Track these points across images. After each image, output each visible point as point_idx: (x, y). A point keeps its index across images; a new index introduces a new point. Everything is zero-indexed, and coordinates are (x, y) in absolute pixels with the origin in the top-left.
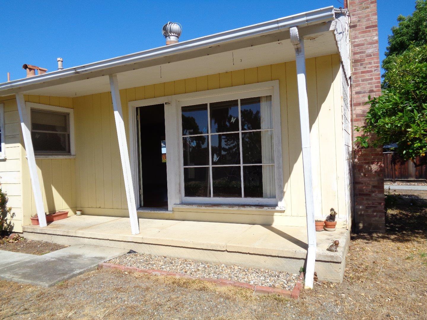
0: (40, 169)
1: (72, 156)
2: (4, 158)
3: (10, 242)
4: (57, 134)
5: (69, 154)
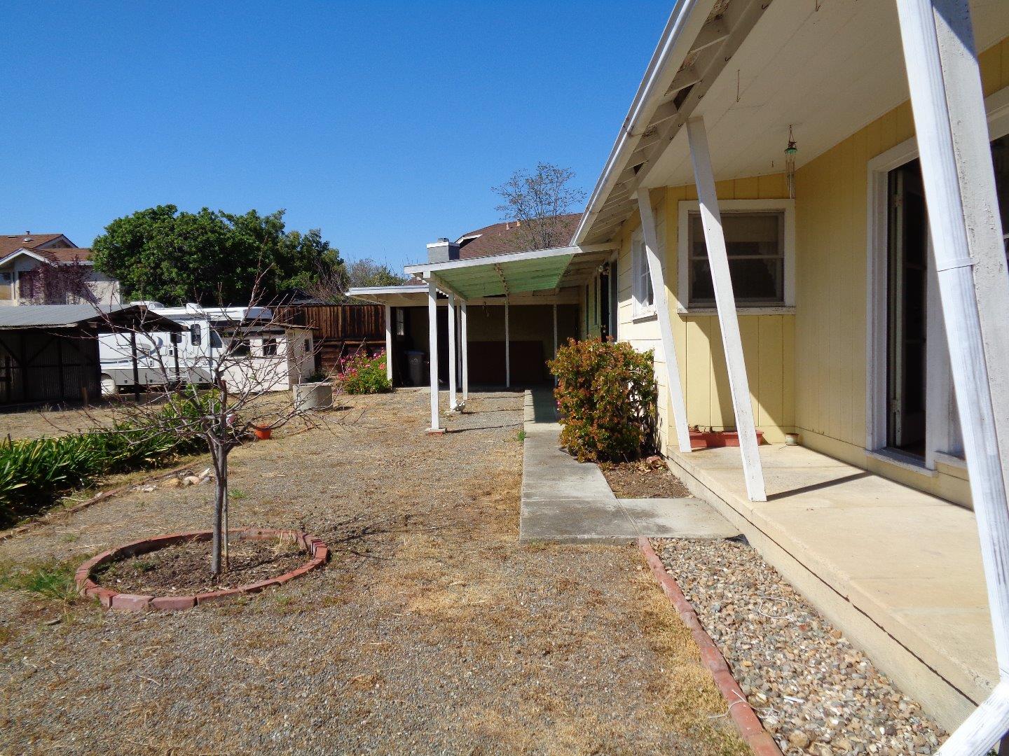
0: (706, 334)
1: (784, 309)
2: (652, 314)
3: (639, 470)
4: (762, 259)
5: (781, 303)
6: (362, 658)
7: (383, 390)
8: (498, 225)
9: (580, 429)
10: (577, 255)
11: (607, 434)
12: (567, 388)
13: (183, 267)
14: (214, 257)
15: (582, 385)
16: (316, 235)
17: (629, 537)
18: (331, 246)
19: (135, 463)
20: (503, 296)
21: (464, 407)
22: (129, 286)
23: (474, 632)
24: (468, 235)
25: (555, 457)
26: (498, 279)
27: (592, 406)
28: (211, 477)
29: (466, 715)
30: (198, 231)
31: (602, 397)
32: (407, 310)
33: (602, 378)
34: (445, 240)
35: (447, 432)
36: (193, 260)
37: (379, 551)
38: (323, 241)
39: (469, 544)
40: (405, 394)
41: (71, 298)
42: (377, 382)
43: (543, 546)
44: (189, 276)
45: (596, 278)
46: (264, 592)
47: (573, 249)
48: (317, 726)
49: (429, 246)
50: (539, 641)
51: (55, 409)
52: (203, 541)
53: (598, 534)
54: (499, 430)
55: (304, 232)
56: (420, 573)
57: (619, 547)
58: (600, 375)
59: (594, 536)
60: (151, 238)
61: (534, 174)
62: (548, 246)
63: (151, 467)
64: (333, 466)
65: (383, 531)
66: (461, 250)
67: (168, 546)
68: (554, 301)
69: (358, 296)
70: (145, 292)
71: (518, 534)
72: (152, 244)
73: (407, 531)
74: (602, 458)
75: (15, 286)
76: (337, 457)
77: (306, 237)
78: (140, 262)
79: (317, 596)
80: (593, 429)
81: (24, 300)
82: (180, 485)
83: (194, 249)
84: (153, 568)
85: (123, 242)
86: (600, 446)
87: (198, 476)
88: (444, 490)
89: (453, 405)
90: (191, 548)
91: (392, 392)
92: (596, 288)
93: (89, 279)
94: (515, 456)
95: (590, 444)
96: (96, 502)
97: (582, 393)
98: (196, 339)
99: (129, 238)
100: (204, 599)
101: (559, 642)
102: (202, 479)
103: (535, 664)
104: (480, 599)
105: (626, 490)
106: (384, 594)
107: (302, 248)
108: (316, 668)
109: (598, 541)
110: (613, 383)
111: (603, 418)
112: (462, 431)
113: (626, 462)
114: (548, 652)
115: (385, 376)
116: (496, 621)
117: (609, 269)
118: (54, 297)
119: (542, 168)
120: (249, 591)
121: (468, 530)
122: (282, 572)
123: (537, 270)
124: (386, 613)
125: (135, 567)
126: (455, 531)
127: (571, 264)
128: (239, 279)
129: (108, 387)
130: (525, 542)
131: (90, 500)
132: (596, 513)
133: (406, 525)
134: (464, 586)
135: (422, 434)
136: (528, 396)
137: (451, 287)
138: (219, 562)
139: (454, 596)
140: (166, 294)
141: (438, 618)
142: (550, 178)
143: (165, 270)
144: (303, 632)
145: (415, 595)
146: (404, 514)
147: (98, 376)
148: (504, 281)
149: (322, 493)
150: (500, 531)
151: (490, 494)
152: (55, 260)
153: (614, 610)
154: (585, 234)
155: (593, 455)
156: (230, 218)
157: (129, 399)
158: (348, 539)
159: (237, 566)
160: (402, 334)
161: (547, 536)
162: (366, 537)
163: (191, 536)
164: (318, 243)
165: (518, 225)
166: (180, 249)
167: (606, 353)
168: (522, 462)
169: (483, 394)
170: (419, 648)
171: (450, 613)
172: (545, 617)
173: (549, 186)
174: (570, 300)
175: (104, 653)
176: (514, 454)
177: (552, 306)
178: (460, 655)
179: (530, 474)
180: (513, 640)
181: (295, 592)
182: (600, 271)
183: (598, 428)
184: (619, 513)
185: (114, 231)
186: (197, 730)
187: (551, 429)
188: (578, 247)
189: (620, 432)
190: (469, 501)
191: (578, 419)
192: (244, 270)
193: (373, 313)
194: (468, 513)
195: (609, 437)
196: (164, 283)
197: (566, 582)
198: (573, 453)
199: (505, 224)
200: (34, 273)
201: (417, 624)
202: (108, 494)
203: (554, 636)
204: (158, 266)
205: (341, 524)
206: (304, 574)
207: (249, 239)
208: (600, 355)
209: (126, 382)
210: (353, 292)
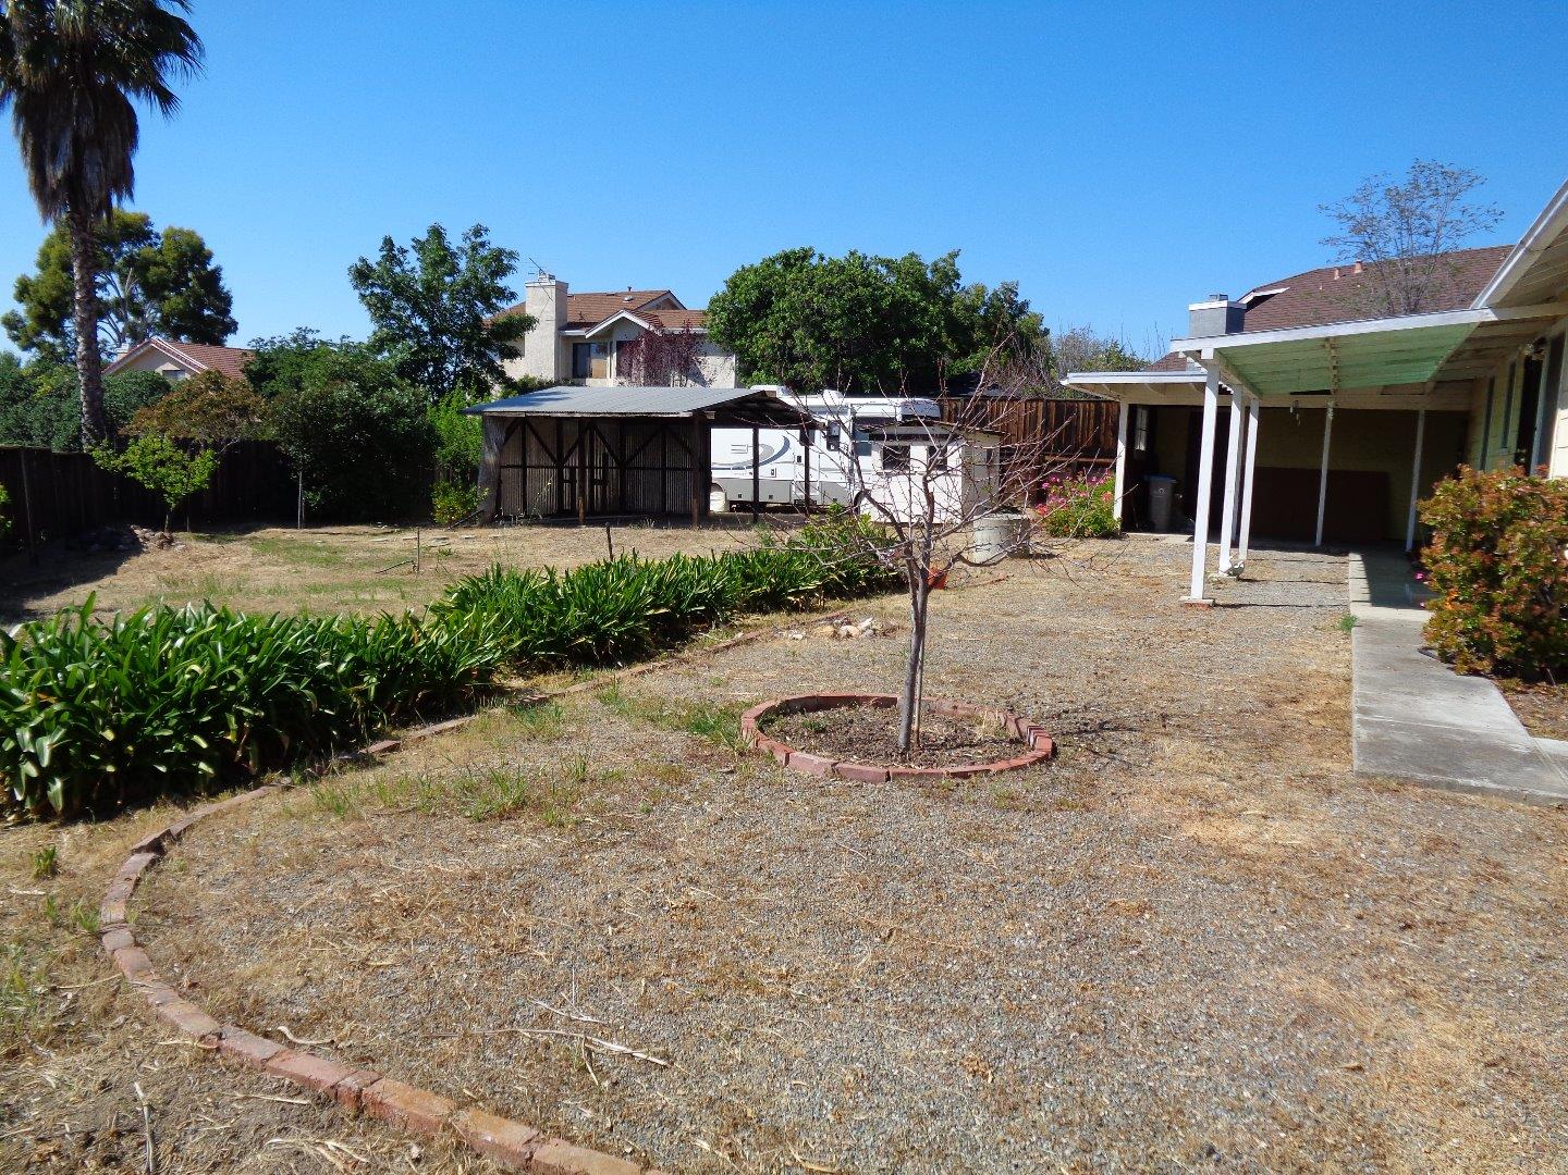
6: (1122, 879)
7: (1107, 534)
8: (1318, 272)
9: (1466, 617)
10: (1483, 325)
11: (1518, 632)
12: (1448, 548)
13: (822, 338)
14: (863, 322)
15: (1477, 546)
16: (1010, 290)
17: (1555, 795)
18: (1033, 309)
19: (773, 601)
20: (1327, 392)
21: (1241, 570)
22: (750, 364)
23: (1285, 878)
24: (1261, 289)
25: (1411, 661)
26: (1327, 364)
27: (1495, 581)
28: (874, 630)
29: (1281, 976)
30: (844, 284)
31: (1516, 569)
32: (1153, 410)
33: (1519, 536)
34: (1223, 297)
35: (1216, 605)
36: (835, 329)
37: (1127, 754)
38: (1020, 299)
39: (1266, 766)
40: (1139, 541)
41: (677, 377)
42: (1097, 521)
43: (1394, 785)
44: (828, 350)
45: (1513, 366)
46: (973, 779)
47: (1479, 313)
48: (1072, 943)
49: (1192, 307)
50: (1393, 909)
51: (658, 526)
52: (881, 707)
53: (1495, 782)
54: (1305, 610)
55: (993, 286)
56: (1195, 791)
57: (1535, 808)
58: (1515, 531)
59: (1487, 784)
60: (784, 294)
61: (1401, 181)
62: (1414, 309)
63: (795, 608)
64: (1043, 634)
65: (1131, 729)
66: (1247, 315)
67: (840, 707)
68: (1422, 405)
69: (1080, 385)
70: (768, 373)
71: (1350, 762)
72: (783, 304)
73: (1167, 735)
74: (1502, 671)
75: (612, 361)
76: (1042, 622)
77: (995, 294)
78: (765, 330)
79: (1046, 796)
80: (1490, 621)
81: (623, 380)
82: (835, 635)
83: (838, 311)
84: (824, 731)
85: (747, 301)
86: (1500, 652)
87: (856, 626)
88: (1220, 687)
89: (1225, 564)
90: (867, 712)
91: (1120, 538)
92: (1511, 381)
93: (698, 353)
94: (1337, 652)
95: (1483, 646)
96: (737, 644)
97: (1476, 559)
98: (833, 441)
99: (754, 294)
100: (899, 774)
101: (1427, 915)
102: (863, 631)
103: (1389, 937)
104: (1293, 838)
105: (1549, 726)
106: (1141, 809)
107: (987, 311)
108: (1059, 879)
109: (1497, 793)
110: (1538, 546)
111: (1513, 603)
112: (1240, 606)
113: (1550, 683)
114: (1408, 926)
115: (1110, 513)
116: (1320, 871)
117: (1546, 351)
118: (656, 377)
119: (1419, 168)
120: (955, 775)
121: (1266, 746)
122: (992, 761)
123: (1401, 350)
124: (1147, 832)
125: (804, 725)
126: (1242, 744)
127: (1469, 340)
128: (896, 355)
129: (717, 503)
130: (1362, 775)
131: (729, 641)
132: (1492, 752)
133: (1164, 726)
134: (1265, 817)
135: (1173, 604)
136: (1354, 564)
137: (1240, 375)
138: (908, 736)
139: (1251, 828)
140: (796, 375)
141: (1228, 852)
142: (1433, 187)
143: (798, 342)
144: (1034, 834)
145: (1189, 817)
146: (1160, 711)
147: (707, 485)
148: (1335, 368)
149: (1032, 668)
150: (1320, 755)
151: (1296, 702)
152: (660, 326)
153: (1525, 893)
154: (1507, 288)
155: (1486, 665)
156: (888, 264)
157: (744, 520)
158: (1080, 732)
159: (930, 746)
160: (1143, 448)
161: (1403, 773)
162: (1106, 734)
163: (867, 698)
164: (1011, 302)
165: (1358, 270)
166: (819, 312)
167: (1532, 495)
168: (1350, 661)
169: (1274, 552)
170: (1203, 883)
171: (1247, 848)
172: (1403, 881)
173: (1430, 201)
174: (1455, 403)
175: (790, 815)
176: (1334, 648)
177: (1416, 413)
178: (1267, 903)
179: (1366, 681)
180: (1350, 901)
181: (1016, 786)
182: (1527, 353)
183: (1500, 621)
184: (1533, 758)
185: (736, 286)
186: (920, 916)
187: (1403, 618)
188: (1489, 311)
189: (1544, 631)
190: (1262, 706)
191: (1461, 602)
192: (904, 342)
193: (1092, 414)
194: (1264, 724)
195: (1520, 639)
196: (793, 359)
197: (1438, 841)
198: (1446, 658)
199: (1331, 272)
200: (635, 344)
201: (1194, 853)
202: (749, 636)
203: (1419, 908)
204: (788, 335)
205: (1067, 712)
206: (1023, 767)
207: (915, 296)
208: (1519, 498)
209: (740, 496)
210: (1073, 379)
